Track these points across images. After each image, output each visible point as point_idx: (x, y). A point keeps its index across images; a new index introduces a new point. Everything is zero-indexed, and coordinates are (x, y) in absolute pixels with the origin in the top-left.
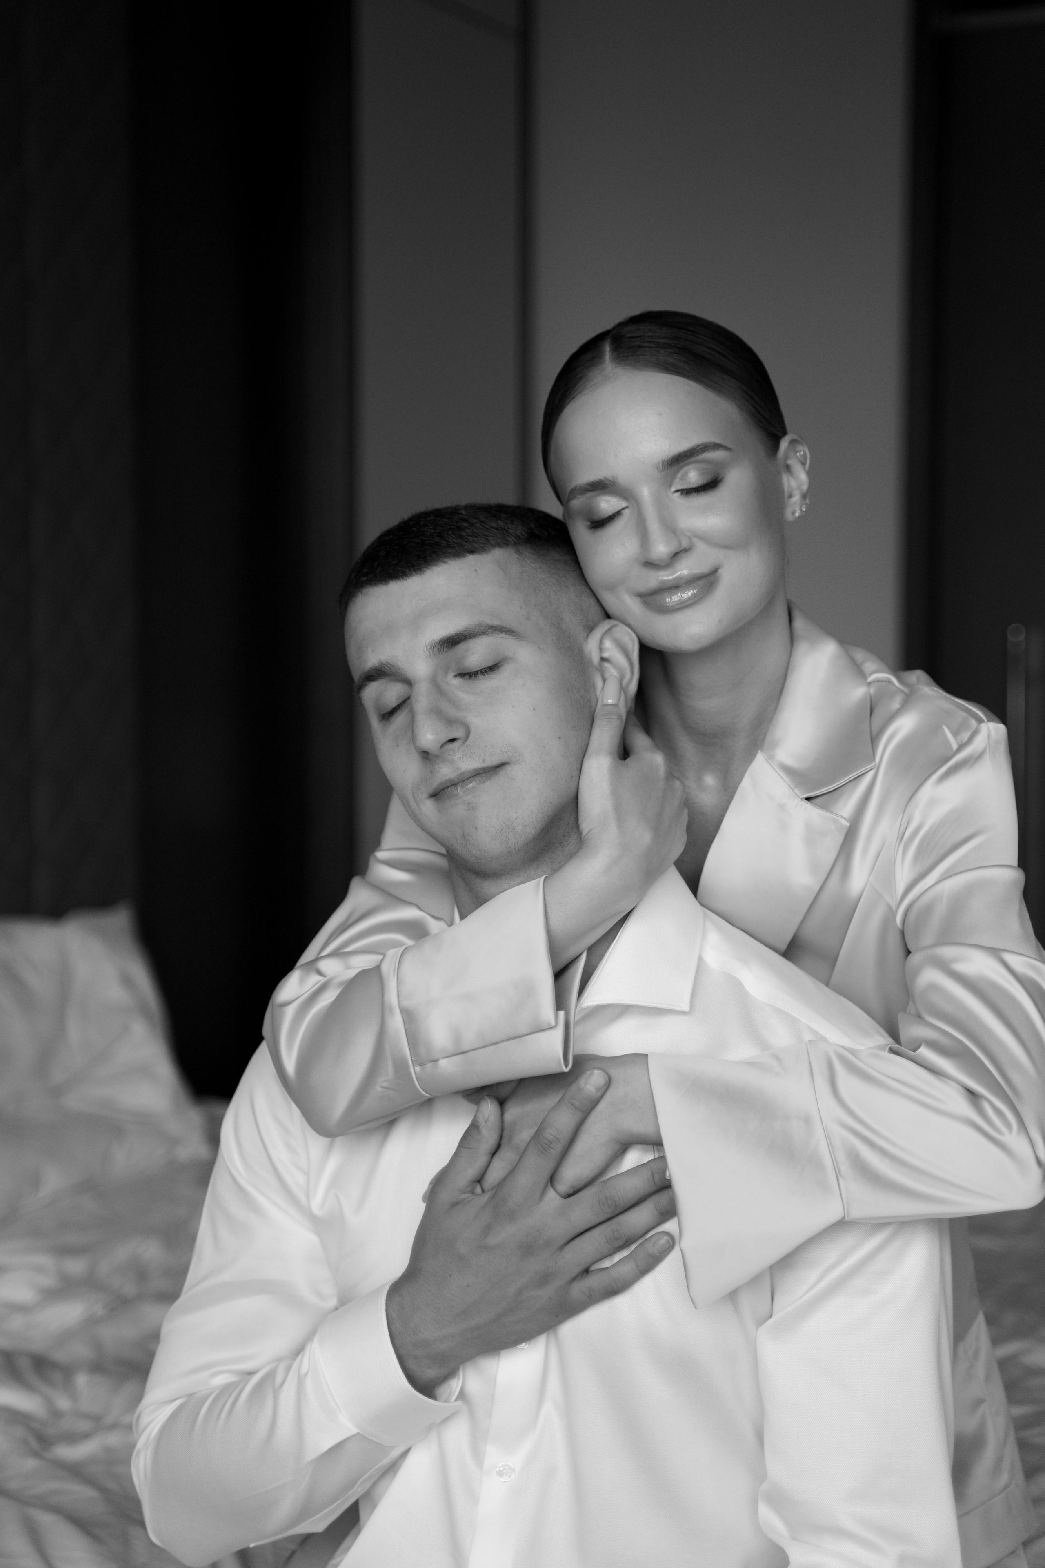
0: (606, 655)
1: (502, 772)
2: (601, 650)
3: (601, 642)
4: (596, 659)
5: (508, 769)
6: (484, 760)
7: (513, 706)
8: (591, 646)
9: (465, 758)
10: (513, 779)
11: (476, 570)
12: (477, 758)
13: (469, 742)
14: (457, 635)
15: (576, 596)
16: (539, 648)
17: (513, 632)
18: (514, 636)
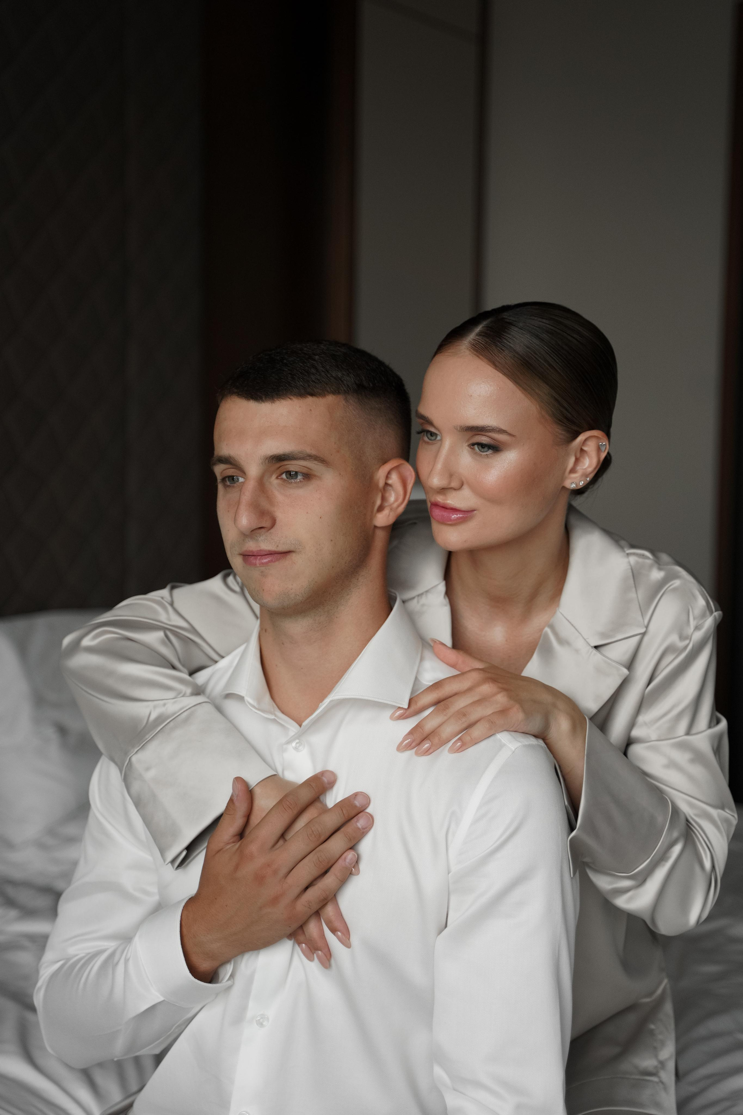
0: (390, 482)
1: (289, 557)
2: (387, 477)
3: (389, 473)
4: (381, 484)
5: (294, 555)
6: (278, 546)
7: (307, 513)
8: (381, 474)
9: (266, 541)
10: (294, 563)
11: (311, 410)
12: (274, 543)
13: (272, 531)
14: (284, 455)
15: (380, 436)
16: (340, 474)
17: (324, 461)
18: (323, 463)
